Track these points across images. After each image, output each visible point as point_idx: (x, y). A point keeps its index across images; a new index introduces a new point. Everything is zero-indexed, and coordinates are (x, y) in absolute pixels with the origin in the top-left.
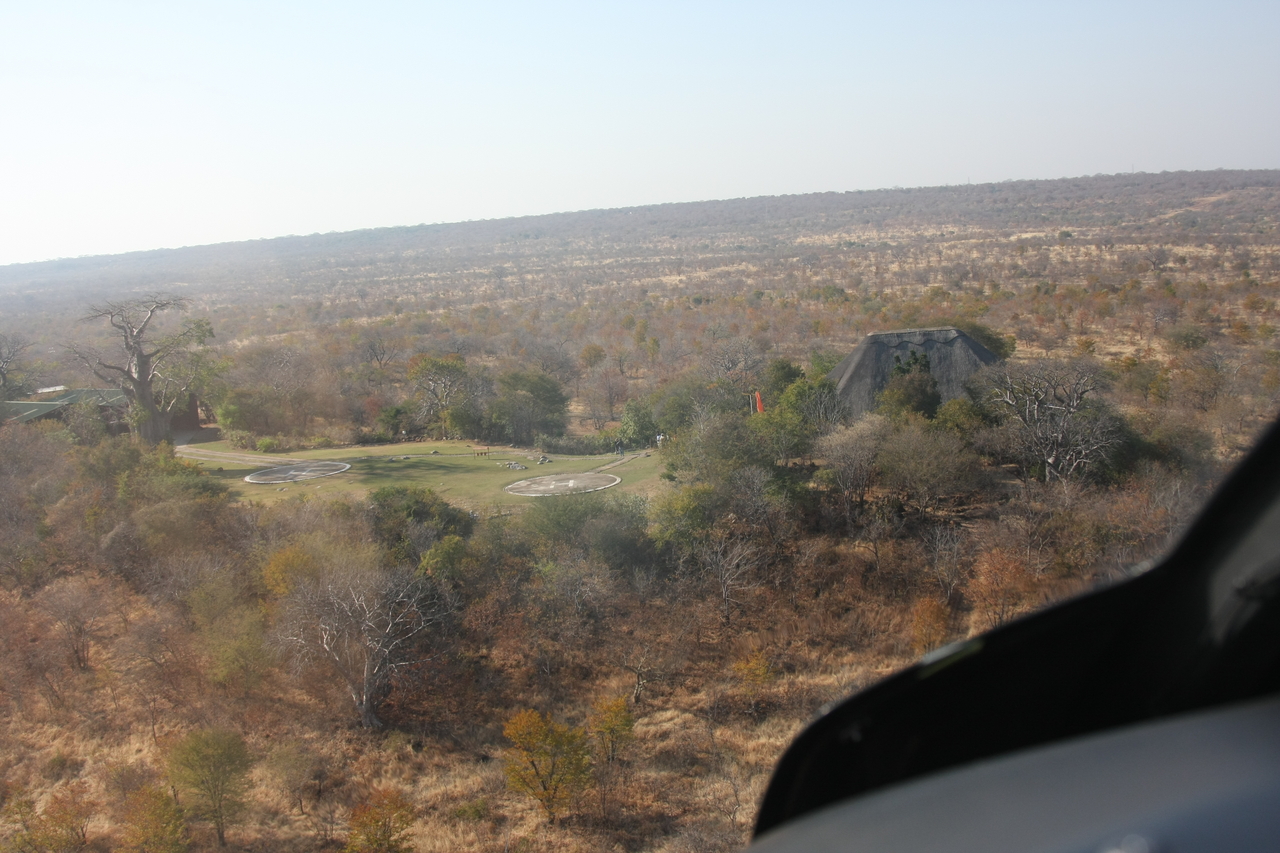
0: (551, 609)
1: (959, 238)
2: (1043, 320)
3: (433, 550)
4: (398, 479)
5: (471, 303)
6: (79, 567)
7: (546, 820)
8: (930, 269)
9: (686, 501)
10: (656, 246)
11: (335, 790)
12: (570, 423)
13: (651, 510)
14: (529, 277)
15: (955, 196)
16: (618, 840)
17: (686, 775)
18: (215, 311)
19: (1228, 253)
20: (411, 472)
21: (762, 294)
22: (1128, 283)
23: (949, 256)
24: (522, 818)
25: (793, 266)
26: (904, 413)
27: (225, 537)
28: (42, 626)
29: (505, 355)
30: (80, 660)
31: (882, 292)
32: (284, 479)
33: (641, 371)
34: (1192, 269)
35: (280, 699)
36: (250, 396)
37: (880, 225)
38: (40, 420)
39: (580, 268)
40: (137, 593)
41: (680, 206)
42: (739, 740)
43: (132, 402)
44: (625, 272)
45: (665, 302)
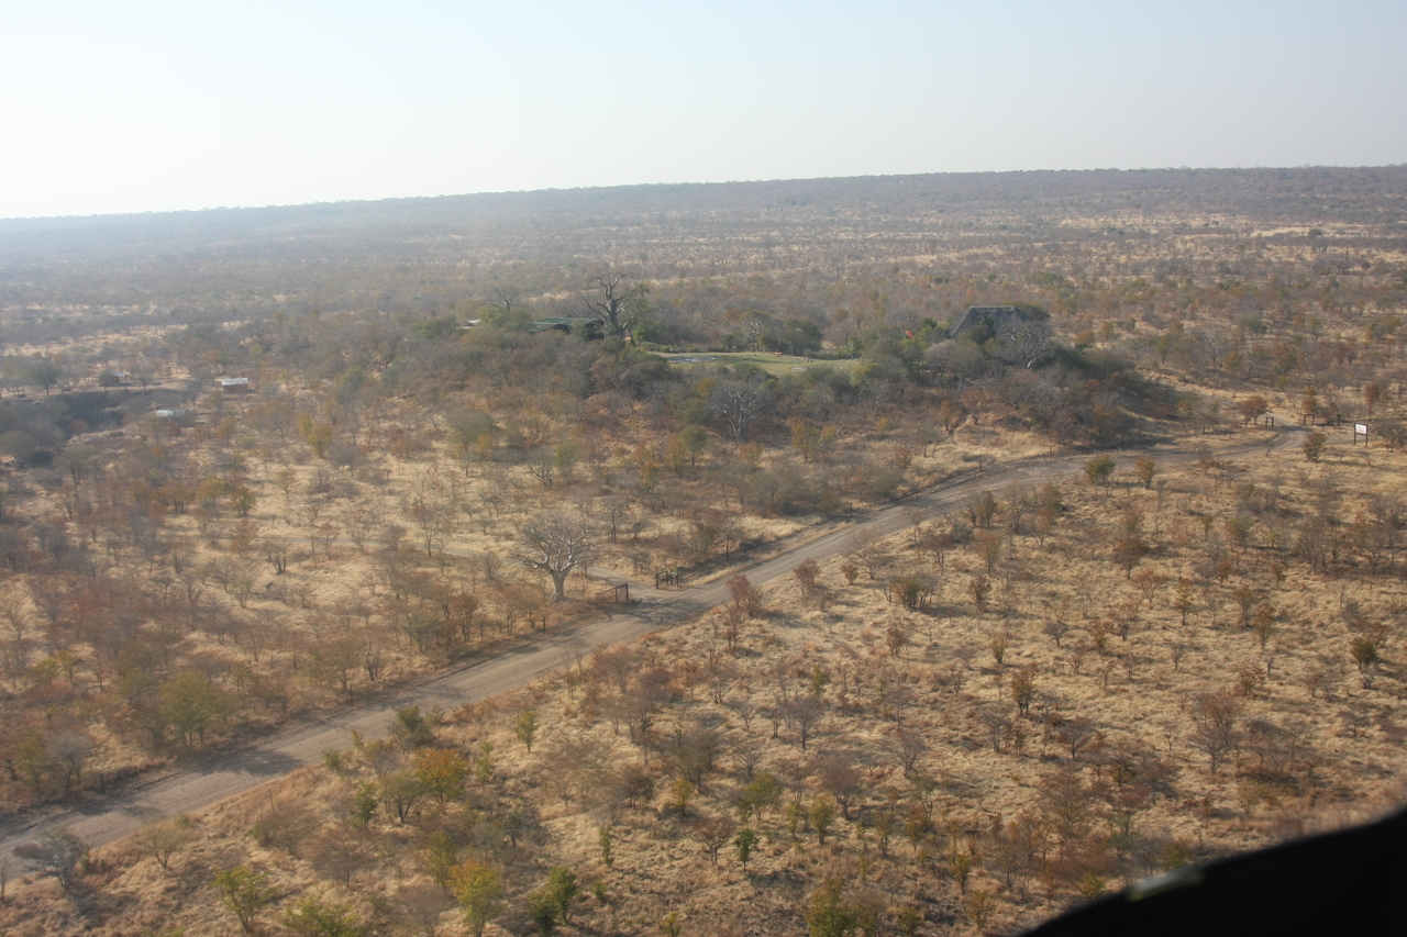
10: (921, 221)
14: (796, 248)
15: (1242, 181)
37: (1148, 212)
39: (844, 241)
41: (953, 176)
44: (884, 248)
45: (911, 279)
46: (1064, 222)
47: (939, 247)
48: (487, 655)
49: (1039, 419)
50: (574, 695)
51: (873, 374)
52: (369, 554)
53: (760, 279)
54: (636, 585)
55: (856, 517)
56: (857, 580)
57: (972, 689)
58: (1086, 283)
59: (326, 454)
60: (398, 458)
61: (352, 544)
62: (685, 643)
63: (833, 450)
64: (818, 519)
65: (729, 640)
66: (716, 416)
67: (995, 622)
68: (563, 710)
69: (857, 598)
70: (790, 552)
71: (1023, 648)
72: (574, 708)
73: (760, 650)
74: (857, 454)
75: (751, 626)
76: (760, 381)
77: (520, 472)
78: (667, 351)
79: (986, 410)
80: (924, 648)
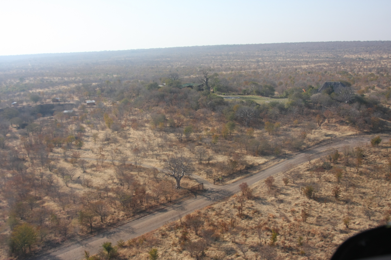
10: (303, 56)
14: (266, 63)
21: (327, 72)
37: (370, 53)
39: (280, 61)
41: (312, 43)
44: (292, 63)
45: (301, 73)
46: (345, 56)
47: (308, 63)
48: (147, 213)
49: (351, 121)
50: (177, 234)
51: (293, 104)
52: (116, 166)
53: (255, 72)
54: (207, 182)
55: (287, 157)
56: (289, 184)
57: (337, 241)
58: (355, 74)
59: (111, 127)
60: (134, 129)
61: (111, 162)
62: (223, 210)
63: (279, 131)
64: (273, 157)
65: (239, 211)
66: (239, 118)
67: (343, 206)
68: (172, 242)
69: (289, 192)
70: (263, 171)
71: (355, 220)
72: (176, 242)
73: (251, 216)
74: (287, 133)
75: (249, 203)
76: (254, 106)
77: (172, 136)
78: (224, 95)
79: (332, 118)
80: (315, 218)
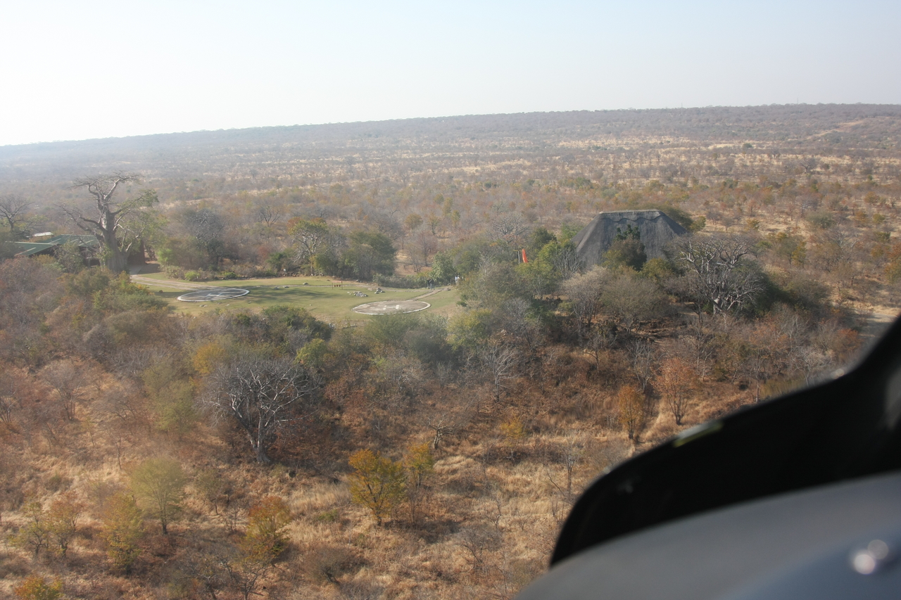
0: (382, 388)
1: (673, 146)
2: (725, 206)
3: (305, 348)
4: (281, 301)
5: (330, 182)
6: (68, 353)
7: (375, 522)
8: (650, 168)
9: (473, 320)
10: (460, 145)
11: (238, 500)
12: (397, 267)
13: (449, 326)
14: (371, 165)
15: (672, 116)
16: (421, 536)
17: (467, 497)
18: (150, 183)
19: (859, 163)
20: (290, 296)
21: (533, 182)
22: (788, 181)
23: (665, 158)
24: (360, 521)
25: (556, 163)
26: (620, 267)
27: (166, 336)
28: (44, 392)
29: (353, 219)
30: (69, 415)
31: (617, 182)
32: (204, 299)
33: (447, 233)
34: (833, 173)
35: (202, 443)
36: (181, 243)
37: (618, 135)
38: (38, 255)
39: (407, 159)
40: (107, 371)
41: (478, 117)
42: (502, 475)
43: (102, 244)
44: (438, 163)
45: (465, 185)
46: (561, 144)
47: (479, 161)
